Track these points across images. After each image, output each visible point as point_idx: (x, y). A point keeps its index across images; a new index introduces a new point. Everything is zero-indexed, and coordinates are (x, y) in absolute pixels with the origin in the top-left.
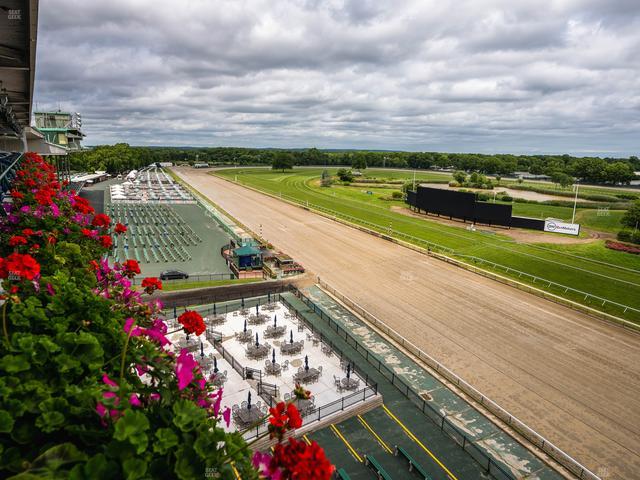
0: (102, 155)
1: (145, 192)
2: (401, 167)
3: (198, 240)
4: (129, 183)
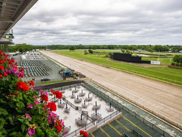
1: (32, 57)
2: (106, 49)
3: (51, 69)
4: (27, 55)
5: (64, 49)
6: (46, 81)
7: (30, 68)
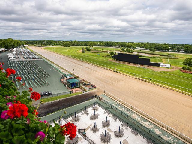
0: (3, 43)
1: (22, 56)
4: (15, 53)
5: (57, 45)
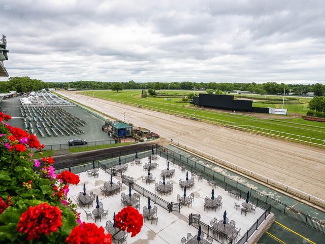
0: (14, 82)
2: (178, 89)
3: (84, 123)
5: (101, 88)
6: (80, 146)
7: (41, 120)
